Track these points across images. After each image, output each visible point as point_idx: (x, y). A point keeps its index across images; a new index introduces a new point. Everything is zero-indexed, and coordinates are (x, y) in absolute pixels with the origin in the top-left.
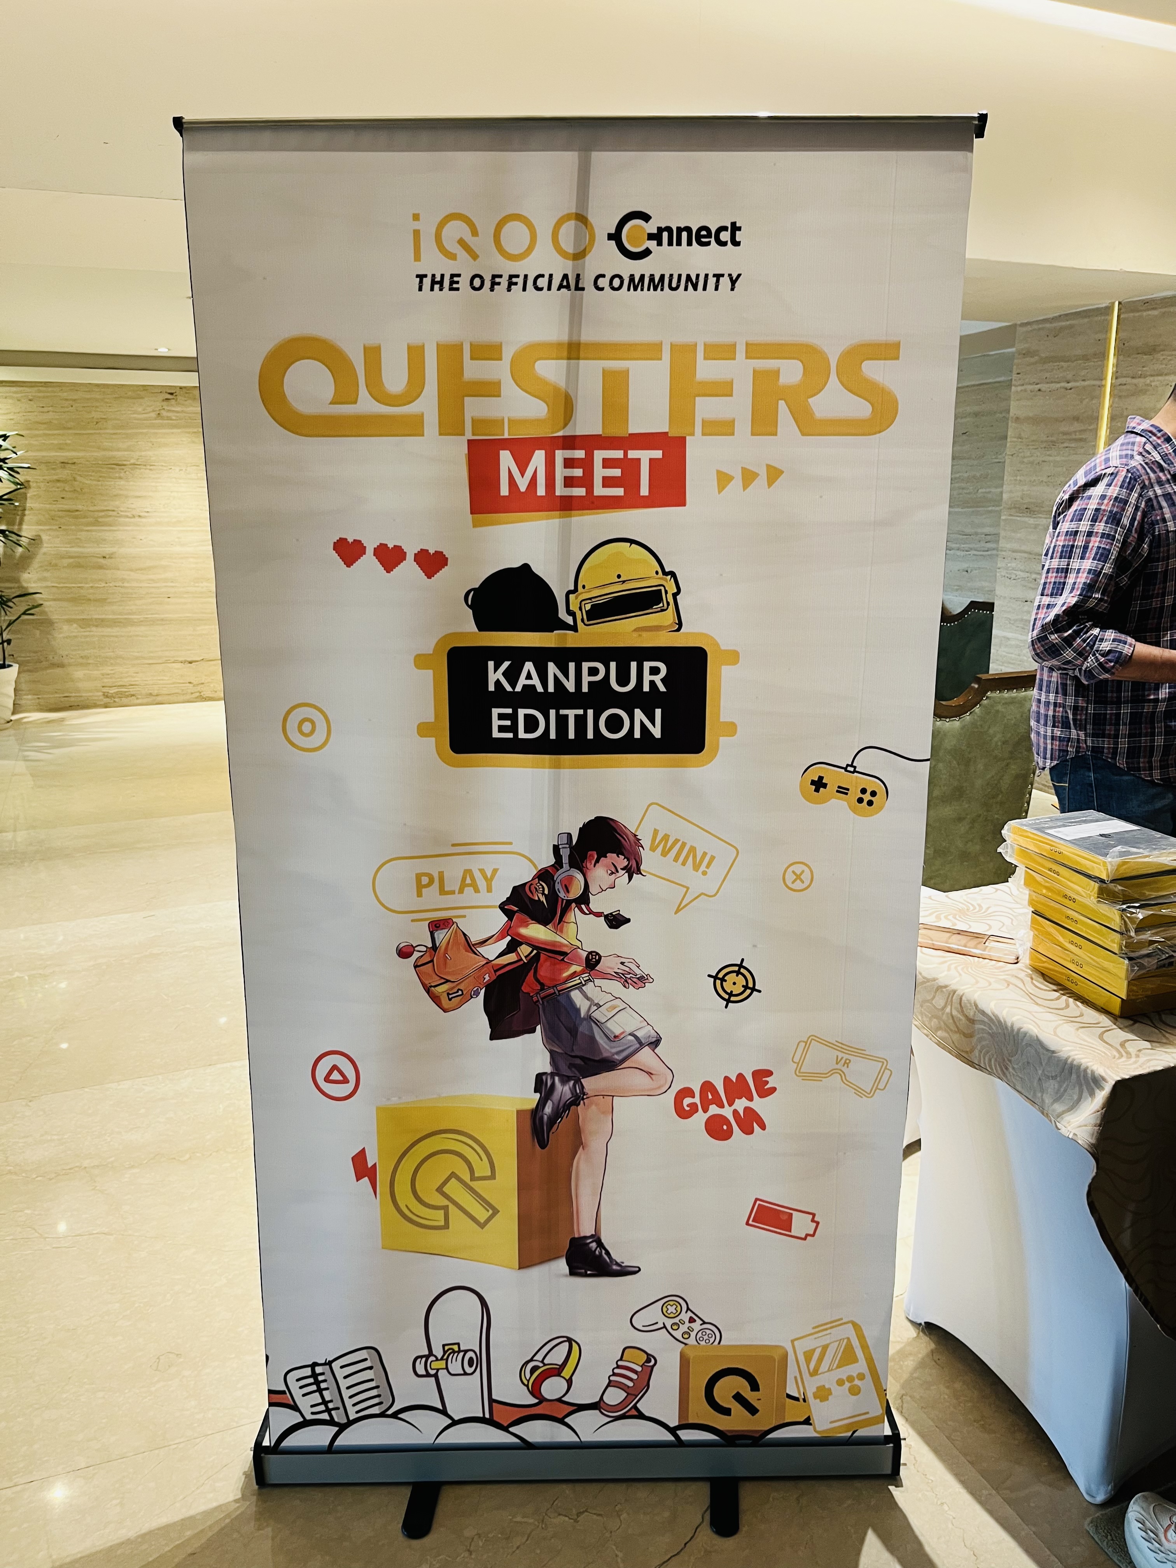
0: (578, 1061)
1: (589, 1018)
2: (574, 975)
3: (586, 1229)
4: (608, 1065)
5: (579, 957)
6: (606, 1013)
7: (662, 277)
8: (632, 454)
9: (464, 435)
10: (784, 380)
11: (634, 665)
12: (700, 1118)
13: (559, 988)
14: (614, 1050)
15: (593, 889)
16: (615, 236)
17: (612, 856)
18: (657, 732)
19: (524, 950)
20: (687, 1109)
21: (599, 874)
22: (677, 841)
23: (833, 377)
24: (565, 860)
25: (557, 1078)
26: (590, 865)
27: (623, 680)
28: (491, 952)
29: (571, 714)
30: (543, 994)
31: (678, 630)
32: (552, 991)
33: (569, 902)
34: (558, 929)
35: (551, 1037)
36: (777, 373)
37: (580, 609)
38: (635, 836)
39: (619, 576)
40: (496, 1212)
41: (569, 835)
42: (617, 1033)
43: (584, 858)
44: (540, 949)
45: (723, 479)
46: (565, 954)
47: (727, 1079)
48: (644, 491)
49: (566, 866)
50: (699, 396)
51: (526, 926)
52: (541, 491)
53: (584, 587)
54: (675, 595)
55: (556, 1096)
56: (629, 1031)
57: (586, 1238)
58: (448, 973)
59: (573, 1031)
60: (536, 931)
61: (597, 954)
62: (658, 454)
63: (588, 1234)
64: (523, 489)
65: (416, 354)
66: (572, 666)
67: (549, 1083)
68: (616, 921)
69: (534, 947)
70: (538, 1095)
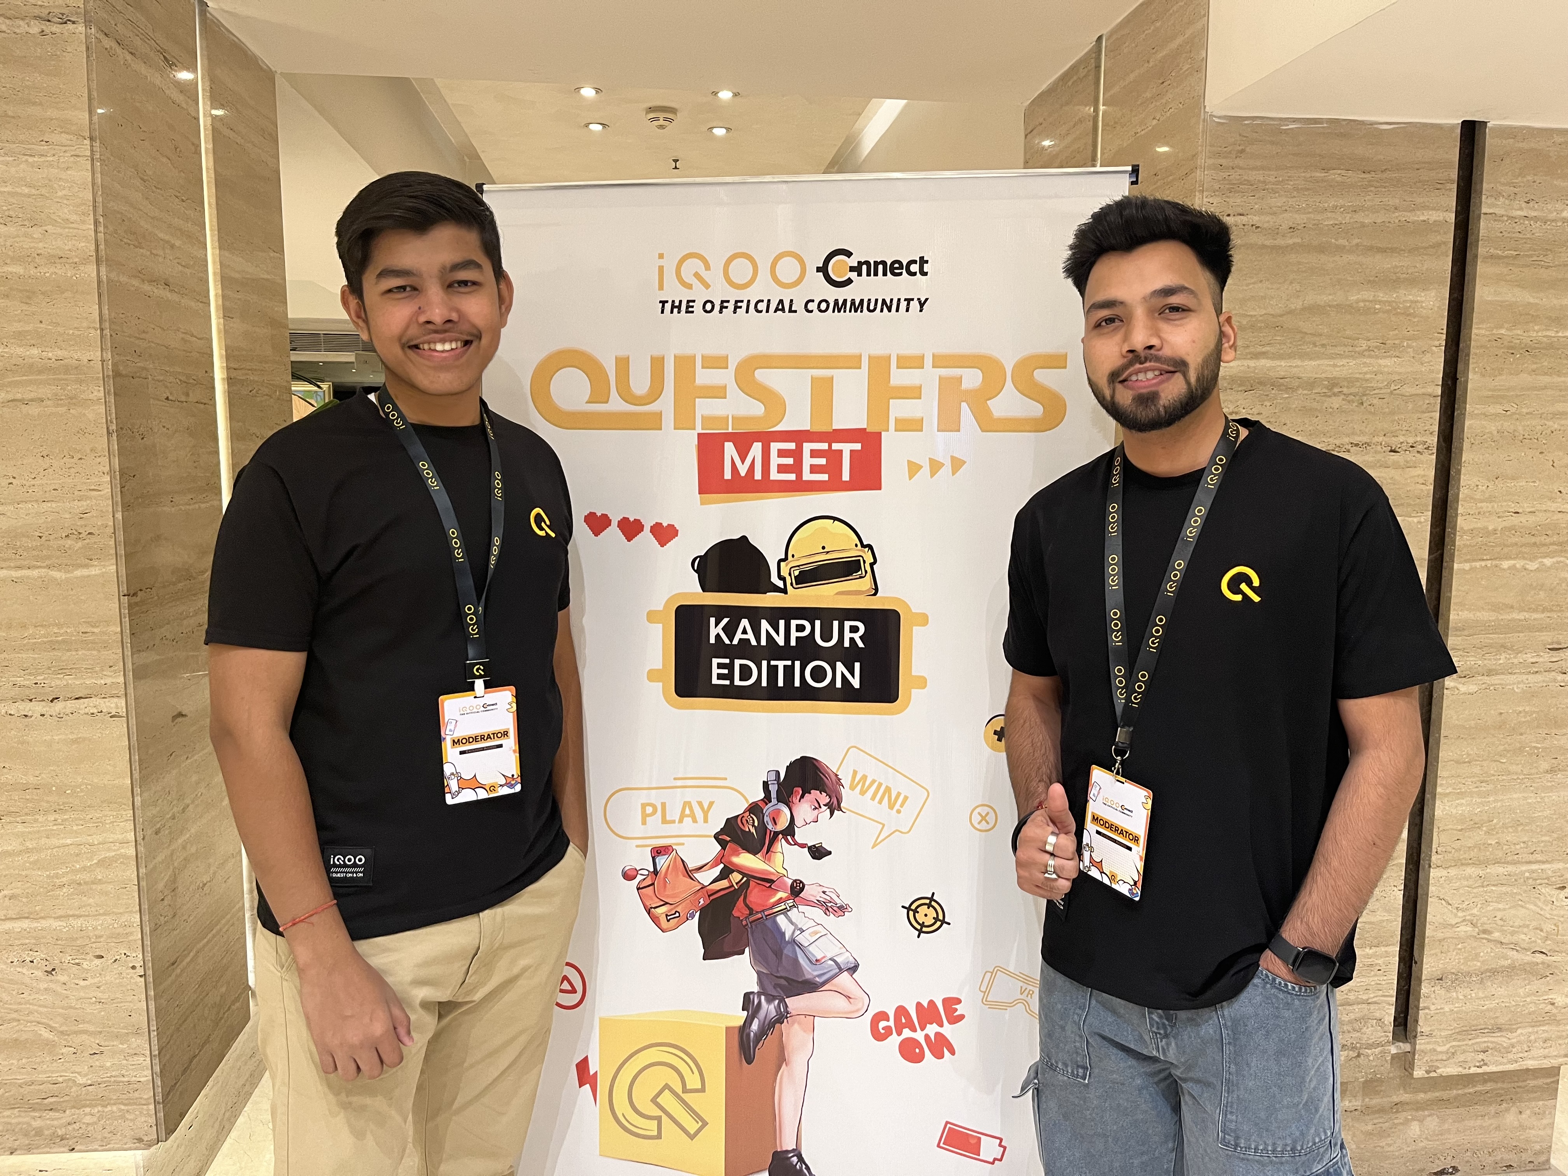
0: (783, 982)
1: (793, 941)
2: (780, 901)
3: (789, 1144)
4: (811, 986)
5: (785, 883)
6: (809, 938)
7: (862, 301)
8: (836, 446)
9: (694, 429)
10: (965, 385)
11: (836, 624)
12: (895, 1040)
13: (766, 913)
14: (816, 973)
15: (798, 822)
16: (823, 270)
17: (815, 793)
18: (856, 683)
19: (736, 877)
20: (883, 1031)
21: (804, 809)
22: (874, 781)
23: (1009, 383)
24: (774, 795)
25: (763, 998)
26: (795, 799)
27: (827, 637)
28: (706, 877)
29: (781, 664)
30: (752, 918)
31: (875, 594)
32: (759, 915)
33: (776, 834)
34: (767, 857)
35: (758, 959)
36: (960, 379)
37: (790, 574)
38: (836, 775)
39: (823, 548)
40: (705, 1124)
41: (778, 773)
42: (819, 958)
43: (791, 794)
44: (749, 876)
45: (913, 468)
46: (772, 881)
47: (919, 1005)
48: (846, 477)
49: (774, 801)
50: (892, 398)
51: (738, 855)
52: (758, 476)
53: (793, 556)
54: (872, 565)
55: (762, 1014)
56: (829, 956)
57: (788, 1152)
58: (668, 896)
59: (778, 954)
60: (746, 860)
61: (801, 882)
62: (858, 446)
63: (790, 1149)
64: (743, 473)
65: (658, 364)
66: (782, 623)
67: (756, 1002)
68: (818, 853)
69: (744, 875)
70: (745, 1013)
